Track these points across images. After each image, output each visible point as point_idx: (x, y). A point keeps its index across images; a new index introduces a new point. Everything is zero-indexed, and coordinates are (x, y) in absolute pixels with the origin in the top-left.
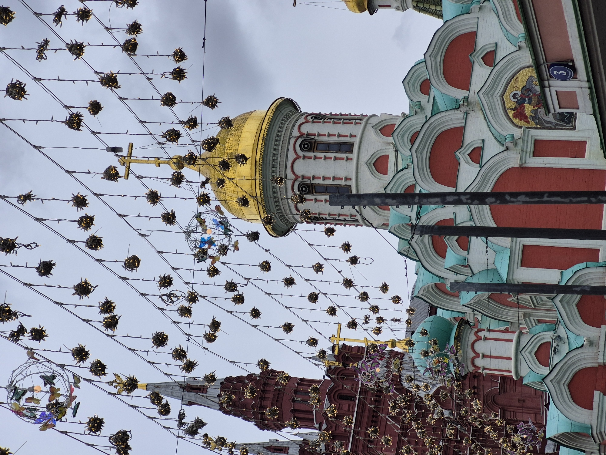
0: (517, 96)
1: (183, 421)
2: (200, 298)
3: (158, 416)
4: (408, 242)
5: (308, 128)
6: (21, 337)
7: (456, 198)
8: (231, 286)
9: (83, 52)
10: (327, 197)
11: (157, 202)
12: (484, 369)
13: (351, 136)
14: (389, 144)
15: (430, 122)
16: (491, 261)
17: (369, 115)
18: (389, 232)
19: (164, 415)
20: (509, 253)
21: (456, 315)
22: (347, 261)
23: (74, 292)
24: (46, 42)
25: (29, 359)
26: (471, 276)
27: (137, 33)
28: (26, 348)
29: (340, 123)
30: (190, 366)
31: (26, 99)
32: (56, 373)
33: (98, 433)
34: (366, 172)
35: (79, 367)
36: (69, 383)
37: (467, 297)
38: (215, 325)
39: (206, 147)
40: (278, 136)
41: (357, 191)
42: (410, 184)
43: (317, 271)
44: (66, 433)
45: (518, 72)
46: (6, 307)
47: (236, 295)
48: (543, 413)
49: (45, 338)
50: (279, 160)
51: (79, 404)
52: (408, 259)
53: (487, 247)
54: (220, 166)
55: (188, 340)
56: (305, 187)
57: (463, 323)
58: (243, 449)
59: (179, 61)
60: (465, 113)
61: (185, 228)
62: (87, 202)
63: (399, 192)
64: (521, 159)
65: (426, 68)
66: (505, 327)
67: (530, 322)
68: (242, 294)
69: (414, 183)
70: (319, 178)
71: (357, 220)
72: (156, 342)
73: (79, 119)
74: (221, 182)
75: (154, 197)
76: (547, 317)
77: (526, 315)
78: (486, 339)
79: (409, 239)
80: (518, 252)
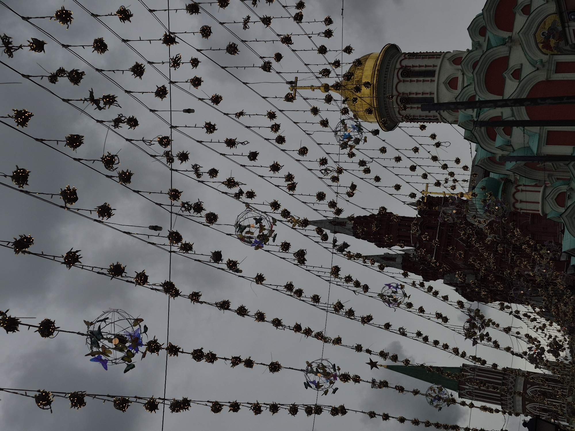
0: (545, 34)
1: (336, 244)
2: (344, 171)
3: (321, 241)
4: (471, 132)
5: (405, 63)
6: (241, 197)
7: (504, 103)
8: (362, 163)
9: (271, 23)
10: (420, 106)
11: (317, 114)
12: (521, 209)
13: (434, 66)
14: (458, 70)
15: (485, 55)
16: (526, 142)
17: (445, 52)
18: (458, 125)
19: (324, 241)
20: (538, 136)
21: (502, 176)
22: (434, 145)
23: (270, 169)
24: (249, 18)
25: (247, 209)
26: (513, 152)
27: (302, 8)
28: (244, 203)
29: (426, 58)
30: (339, 212)
31: (238, 54)
32: (262, 217)
33: (287, 251)
34: (443, 89)
35: (274, 213)
36: (270, 222)
37: (510, 165)
38: (353, 187)
39: (345, 78)
40: (387, 68)
41: (438, 100)
42: (472, 95)
43: (415, 152)
44: (268, 251)
45: (547, 17)
46: (232, 179)
47: (366, 168)
48: (559, 236)
49: (255, 197)
50: (388, 84)
51: (276, 234)
52: (472, 143)
53: (524, 133)
54: (354, 90)
55: (337, 196)
56: (404, 100)
57: (507, 181)
58: (372, 260)
59: (328, 25)
60: (509, 47)
61: (334, 129)
62: (276, 116)
63: (465, 100)
64: (547, 75)
65: (484, 19)
66: (535, 183)
67: (552, 179)
68: (369, 168)
69: (475, 94)
70: (414, 94)
71: (437, 119)
72: (319, 198)
73: (269, 65)
74: (355, 100)
75: (315, 111)
76: (563, 176)
77: (549, 176)
78: (522, 191)
79: (471, 130)
80: (544, 135)
